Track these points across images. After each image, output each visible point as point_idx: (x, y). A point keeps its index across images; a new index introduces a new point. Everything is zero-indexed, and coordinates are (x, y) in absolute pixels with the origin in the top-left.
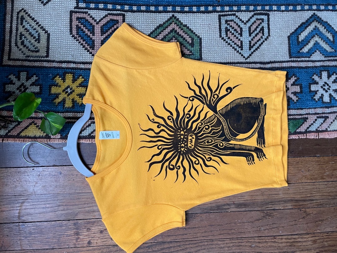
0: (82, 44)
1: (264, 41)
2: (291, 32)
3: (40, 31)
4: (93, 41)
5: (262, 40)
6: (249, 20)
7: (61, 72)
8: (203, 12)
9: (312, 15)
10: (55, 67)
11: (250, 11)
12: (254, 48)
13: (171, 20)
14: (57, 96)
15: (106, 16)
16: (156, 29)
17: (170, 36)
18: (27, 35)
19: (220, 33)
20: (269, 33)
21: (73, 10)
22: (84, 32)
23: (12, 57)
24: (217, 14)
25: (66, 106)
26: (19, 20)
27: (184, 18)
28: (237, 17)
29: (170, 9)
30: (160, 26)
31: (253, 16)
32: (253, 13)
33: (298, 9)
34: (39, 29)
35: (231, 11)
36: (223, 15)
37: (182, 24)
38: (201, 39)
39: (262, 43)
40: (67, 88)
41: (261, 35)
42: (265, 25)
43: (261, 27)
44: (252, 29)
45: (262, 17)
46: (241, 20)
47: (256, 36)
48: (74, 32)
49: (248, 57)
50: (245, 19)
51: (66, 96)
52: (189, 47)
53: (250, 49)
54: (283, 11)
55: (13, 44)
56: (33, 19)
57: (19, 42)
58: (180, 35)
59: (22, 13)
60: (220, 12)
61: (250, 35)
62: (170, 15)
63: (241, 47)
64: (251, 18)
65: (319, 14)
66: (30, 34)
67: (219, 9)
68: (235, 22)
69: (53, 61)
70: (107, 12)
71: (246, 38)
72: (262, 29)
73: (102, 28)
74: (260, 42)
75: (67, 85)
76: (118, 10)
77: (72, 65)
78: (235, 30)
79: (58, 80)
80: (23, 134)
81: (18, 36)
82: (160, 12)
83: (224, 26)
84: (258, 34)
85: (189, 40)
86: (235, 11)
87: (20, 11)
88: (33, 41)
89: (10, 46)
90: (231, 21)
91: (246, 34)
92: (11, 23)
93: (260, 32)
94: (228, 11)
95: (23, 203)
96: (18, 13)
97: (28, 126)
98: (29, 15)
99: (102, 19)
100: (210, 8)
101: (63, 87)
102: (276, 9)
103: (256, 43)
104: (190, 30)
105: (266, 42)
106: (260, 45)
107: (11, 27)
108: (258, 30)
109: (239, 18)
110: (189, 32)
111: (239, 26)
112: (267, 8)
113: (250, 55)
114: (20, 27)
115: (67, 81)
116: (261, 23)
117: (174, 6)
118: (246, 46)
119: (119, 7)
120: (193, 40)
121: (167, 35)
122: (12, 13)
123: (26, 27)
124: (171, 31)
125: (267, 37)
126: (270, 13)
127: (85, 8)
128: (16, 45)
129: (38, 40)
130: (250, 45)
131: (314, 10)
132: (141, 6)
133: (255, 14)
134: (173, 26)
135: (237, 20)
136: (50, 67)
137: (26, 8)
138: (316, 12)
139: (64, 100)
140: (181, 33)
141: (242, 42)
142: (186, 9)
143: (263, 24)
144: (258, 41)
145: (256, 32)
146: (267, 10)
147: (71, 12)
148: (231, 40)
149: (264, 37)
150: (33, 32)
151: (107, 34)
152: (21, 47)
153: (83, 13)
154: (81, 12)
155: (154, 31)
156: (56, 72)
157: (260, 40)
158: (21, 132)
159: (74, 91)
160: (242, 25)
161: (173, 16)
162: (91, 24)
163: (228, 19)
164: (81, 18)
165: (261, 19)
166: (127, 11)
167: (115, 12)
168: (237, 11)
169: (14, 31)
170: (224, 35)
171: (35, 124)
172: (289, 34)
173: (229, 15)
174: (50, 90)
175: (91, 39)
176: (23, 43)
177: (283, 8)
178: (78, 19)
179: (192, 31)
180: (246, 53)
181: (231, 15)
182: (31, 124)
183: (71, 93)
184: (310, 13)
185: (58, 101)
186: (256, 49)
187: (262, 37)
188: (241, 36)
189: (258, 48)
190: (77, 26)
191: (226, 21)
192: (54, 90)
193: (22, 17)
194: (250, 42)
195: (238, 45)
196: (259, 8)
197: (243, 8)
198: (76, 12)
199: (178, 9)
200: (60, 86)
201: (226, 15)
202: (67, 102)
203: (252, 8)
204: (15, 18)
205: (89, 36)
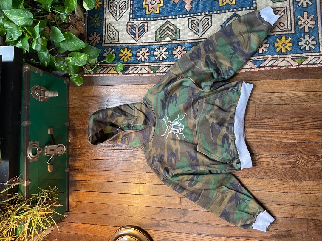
0: (131, 36)
1: (209, 28)
2: (222, 23)
3: (116, 32)
4: (135, 34)
5: (208, 28)
6: (202, 19)
7: (123, 47)
8: (181, 18)
9: (234, 14)
10: (121, 46)
11: (203, 15)
12: (204, 32)
13: (167, 23)
14: (121, 57)
15: (141, 23)
16: (160, 27)
17: (166, 29)
18: (111, 33)
19: (188, 26)
20: (211, 24)
21: (128, 22)
22: (132, 31)
23: (105, 43)
24: (187, 18)
25: (125, 61)
26: (108, 27)
27: (172, 21)
28: (196, 18)
29: (166, 18)
30: (162, 25)
31: (204, 17)
32: (204, 16)
33: (226, 11)
34: (115, 31)
35: (194, 16)
36: (190, 18)
37: (171, 24)
38: (179, 30)
39: (208, 29)
40: (125, 54)
41: (207, 25)
42: (209, 21)
43: (207, 22)
44: (203, 23)
45: (208, 17)
46: (198, 20)
47: (205, 26)
48: (128, 31)
49: (201, 36)
50: (200, 19)
51: (125, 57)
52: (174, 34)
53: (202, 33)
54: (219, 13)
55: (106, 38)
56: (113, 27)
57: (108, 36)
58: (171, 29)
59: (109, 25)
60: (189, 17)
61: (202, 26)
62: (167, 20)
63: (198, 32)
64: (203, 18)
65: (237, 13)
66: (112, 33)
67: (188, 15)
68: (195, 21)
69: (120, 43)
70: (141, 22)
71: (200, 28)
72: (208, 23)
73: (139, 28)
74: (207, 29)
75: (125, 53)
76: (145, 20)
77: (127, 45)
78: (195, 24)
79: (122, 51)
80: (109, 73)
81: (108, 34)
82: (162, 19)
83: (190, 23)
84: (206, 25)
85: (175, 31)
86: (195, 16)
87: (109, 24)
88: (113, 36)
89: (105, 38)
90: (194, 20)
91: (200, 26)
92: (105, 29)
93: (207, 24)
94: (192, 16)
95: (108, 99)
96: (108, 25)
97: (111, 69)
98: (112, 26)
99: (139, 25)
100: (184, 16)
101: (124, 54)
102: (215, 13)
103: (205, 30)
104: (175, 26)
105: (209, 29)
106: (207, 30)
107: (105, 31)
108: (206, 23)
109: (197, 19)
110: (174, 27)
111: (197, 23)
112: (211, 13)
113: (202, 35)
114: (109, 30)
115: (125, 51)
116: (207, 20)
117: (168, 16)
118: (200, 31)
119: (145, 19)
120: (176, 30)
121: (165, 29)
122: (106, 25)
123: (111, 30)
124: (167, 27)
125: (210, 27)
126: (212, 15)
127: (133, 21)
128: (107, 38)
129: (115, 35)
130: (202, 31)
131: (235, 11)
132: (154, 18)
133: (205, 16)
134: (168, 25)
135: (196, 20)
136: (119, 46)
137: (111, 23)
138: (236, 12)
139: (124, 59)
140: (171, 28)
141: (198, 29)
142: (174, 17)
143: (208, 21)
144: (206, 29)
145: (205, 25)
146: (211, 14)
147: (127, 23)
148: (193, 29)
149: (209, 27)
150: (113, 32)
151: (140, 31)
152: (109, 38)
153: (132, 23)
154: (131, 23)
155: (159, 28)
156: (121, 48)
157: (207, 28)
158: (108, 72)
159: (127, 55)
160: (198, 22)
161: (168, 20)
162: (135, 27)
163: (192, 20)
164: (131, 25)
165: (207, 18)
166: (149, 21)
167: (144, 21)
168: (196, 16)
169: (106, 32)
170: (190, 27)
171: (113, 68)
172: (221, 24)
173: (193, 18)
174: (119, 55)
175: (134, 33)
176: (109, 37)
177: (219, 12)
178: (130, 25)
179: (176, 27)
180: (200, 34)
181: (194, 18)
182: (112, 69)
183: (126, 56)
184: (233, 13)
185: (121, 59)
186: (205, 32)
187: (208, 27)
188: (198, 27)
189: (206, 32)
190: (129, 28)
191: (191, 21)
192: (120, 55)
193: (109, 26)
194: (202, 29)
195: (196, 31)
196: (207, 13)
197: (199, 14)
198: (129, 23)
199: (170, 17)
200: (122, 53)
201: (192, 18)
202: (125, 60)
203: (203, 14)
204: (107, 27)
205: (134, 32)
